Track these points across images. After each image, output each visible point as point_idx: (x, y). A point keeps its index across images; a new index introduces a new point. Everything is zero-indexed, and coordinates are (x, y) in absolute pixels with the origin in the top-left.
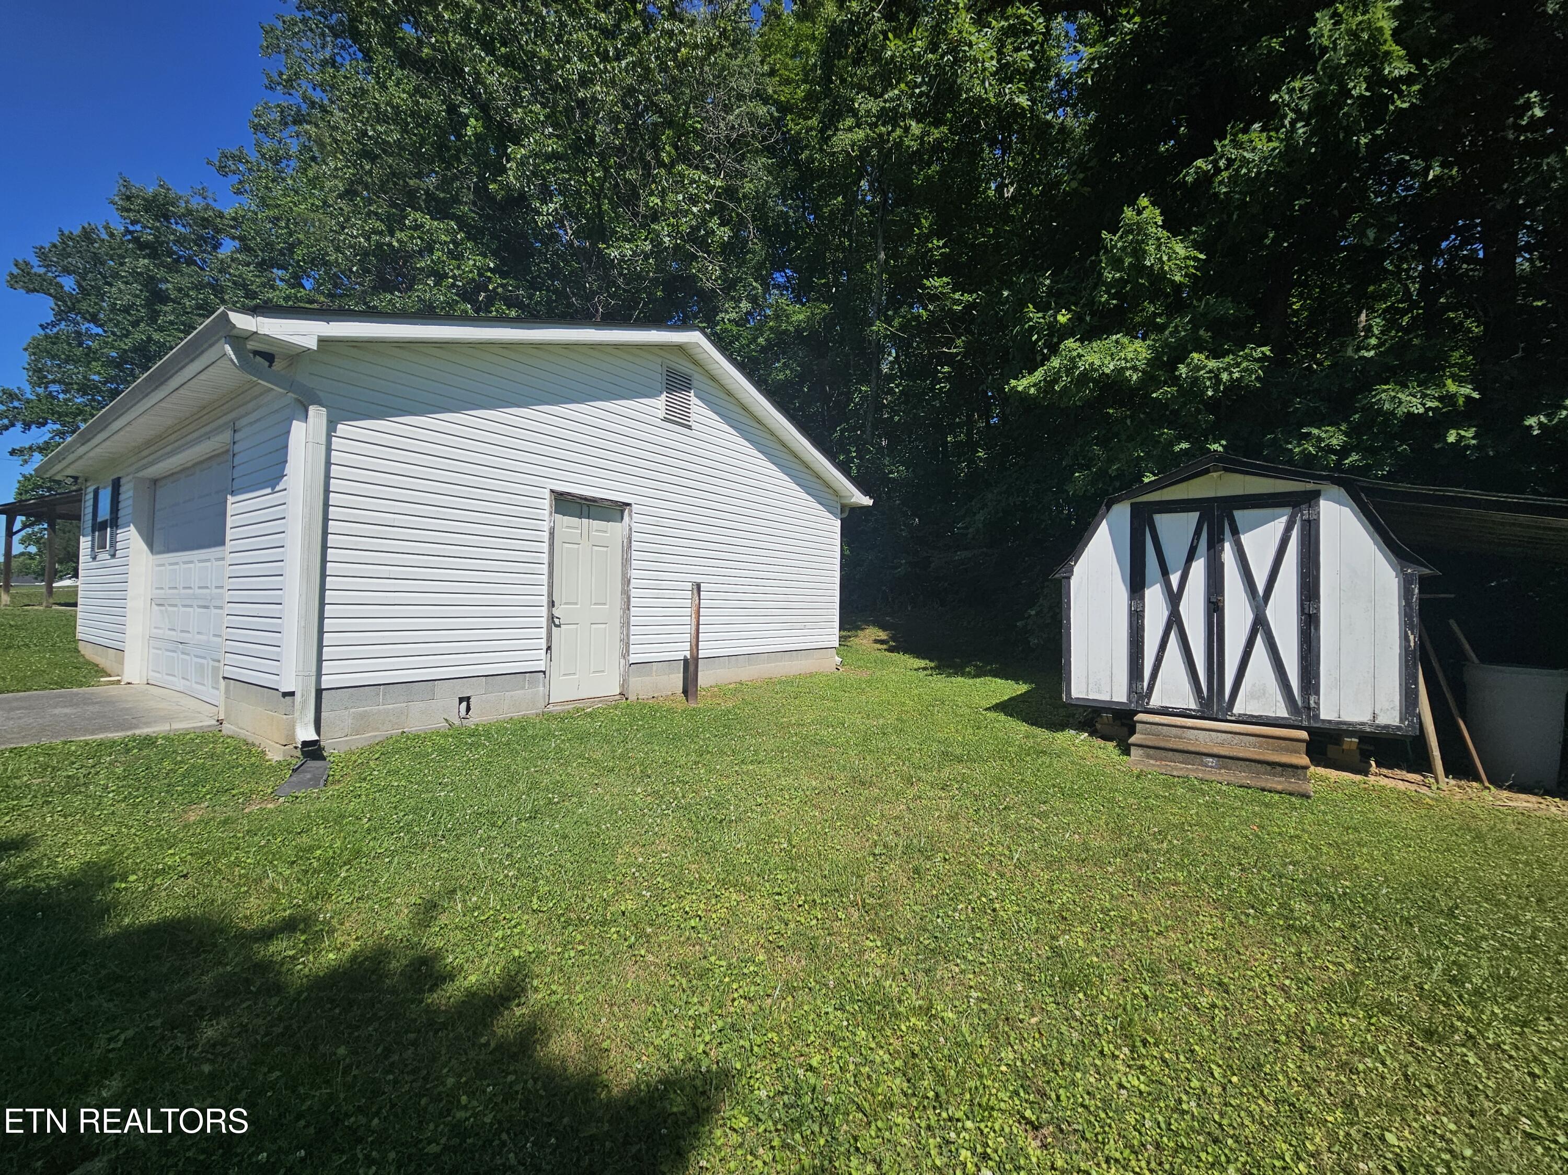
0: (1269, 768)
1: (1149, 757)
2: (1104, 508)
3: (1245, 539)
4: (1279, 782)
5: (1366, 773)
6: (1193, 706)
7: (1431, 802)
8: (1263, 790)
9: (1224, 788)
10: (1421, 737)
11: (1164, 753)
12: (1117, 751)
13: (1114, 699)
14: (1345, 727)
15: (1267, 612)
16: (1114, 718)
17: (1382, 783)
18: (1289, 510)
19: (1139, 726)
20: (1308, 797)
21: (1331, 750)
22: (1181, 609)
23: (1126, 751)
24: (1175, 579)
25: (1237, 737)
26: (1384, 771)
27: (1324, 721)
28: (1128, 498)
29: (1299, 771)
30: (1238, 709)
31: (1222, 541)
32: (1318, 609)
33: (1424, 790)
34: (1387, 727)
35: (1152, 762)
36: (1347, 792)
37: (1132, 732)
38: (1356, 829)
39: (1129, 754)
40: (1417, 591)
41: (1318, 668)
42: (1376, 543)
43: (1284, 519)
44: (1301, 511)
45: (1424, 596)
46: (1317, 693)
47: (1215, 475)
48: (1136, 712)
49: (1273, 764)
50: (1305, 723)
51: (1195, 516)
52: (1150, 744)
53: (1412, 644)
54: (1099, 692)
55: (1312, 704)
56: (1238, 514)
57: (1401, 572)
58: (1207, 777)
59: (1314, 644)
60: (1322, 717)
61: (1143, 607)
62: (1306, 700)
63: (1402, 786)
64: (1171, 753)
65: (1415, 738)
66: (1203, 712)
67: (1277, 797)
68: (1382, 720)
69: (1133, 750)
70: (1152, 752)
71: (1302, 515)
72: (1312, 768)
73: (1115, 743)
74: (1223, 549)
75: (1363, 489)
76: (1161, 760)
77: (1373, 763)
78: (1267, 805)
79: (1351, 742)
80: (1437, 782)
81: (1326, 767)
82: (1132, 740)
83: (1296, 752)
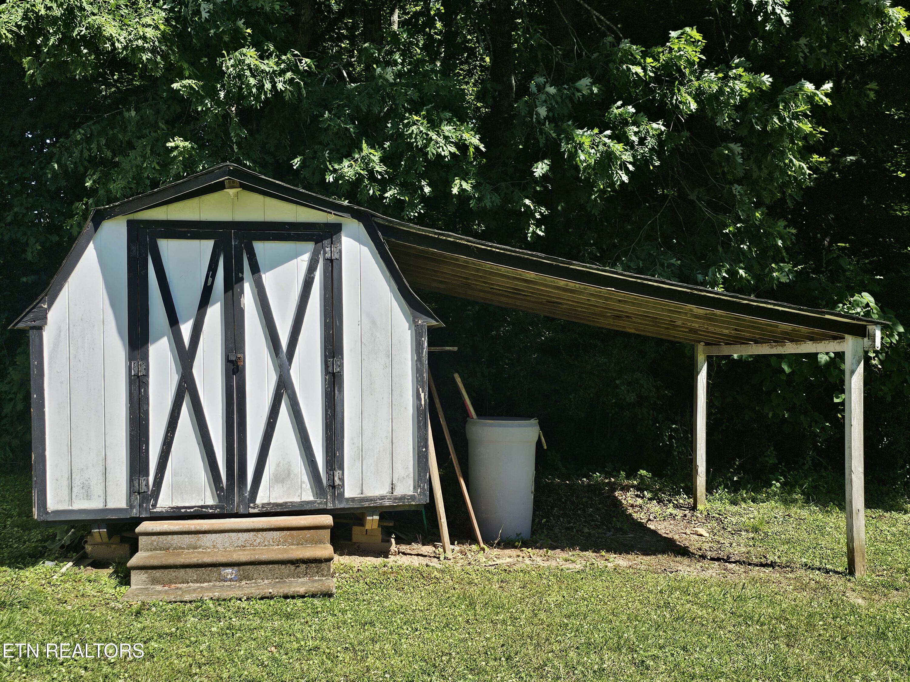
0: (293, 567)
1: (154, 581)
2: (90, 224)
3: (267, 278)
4: (303, 584)
5: (386, 554)
6: (210, 500)
7: (438, 575)
8: (286, 597)
9: (244, 604)
10: (432, 505)
11: (173, 573)
12: (114, 581)
13: (110, 506)
14: (366, 504)
15: (291, 372)
16: (110, 534)
17: (399, 563)
18: (310, 246)
19: (142, 540)
20: (330, 595)
21: (357, 532)
22: (195, 371)
23: (125, 580)
24: (186, 329)
25: (260, 534)
26: (404, 548)
27: (348, 500)
28: (123, 213)
29: (323, 565)
30: (262, 498)
31: (241, 280)
32: (341, 366)
33: (434, 563)
34: (403, 498)
35: (159, 588)
36: (368, 580)
37: (134, 549)
38: (372, 624)
39: (128, 583)
40: (426, 344)
41: (343, 437)
42: (392, 290)
43: (306, 257)
44: (323, 248)
45: (433, 349)
46: (342, 468)
47: (232, 192)
48: (139, 521)
49: (295, 562)
50: (330, 506)
51: (208, 245)
52: (156, 562)
53: (423, 403)
54: (88, 497)
55: (337, 482)
56: (260, 247)
57: (414, 323)
58: (226, 594)
59: (338, 408)
60: (347, 495)
61: (147, 369)
62: (330, 477)
63: (416, 562)
64: (182, 571)
65: (426, 506)
66: (222, 508)
67: (299, 602)
68: (399, 491)
69: (136, 578)
70: (158, 574)
71: (325, 253)
72: (336, 557)
73: (111, 570)
74: (242, 292)
75: (382, 227)
76: (171, 582)
77: (393, 540)
78: (288, 616)
79: (373, 520)
80: (445, 552)
81: (350, 554)
82: (133, 561)
83: (321, 542)
